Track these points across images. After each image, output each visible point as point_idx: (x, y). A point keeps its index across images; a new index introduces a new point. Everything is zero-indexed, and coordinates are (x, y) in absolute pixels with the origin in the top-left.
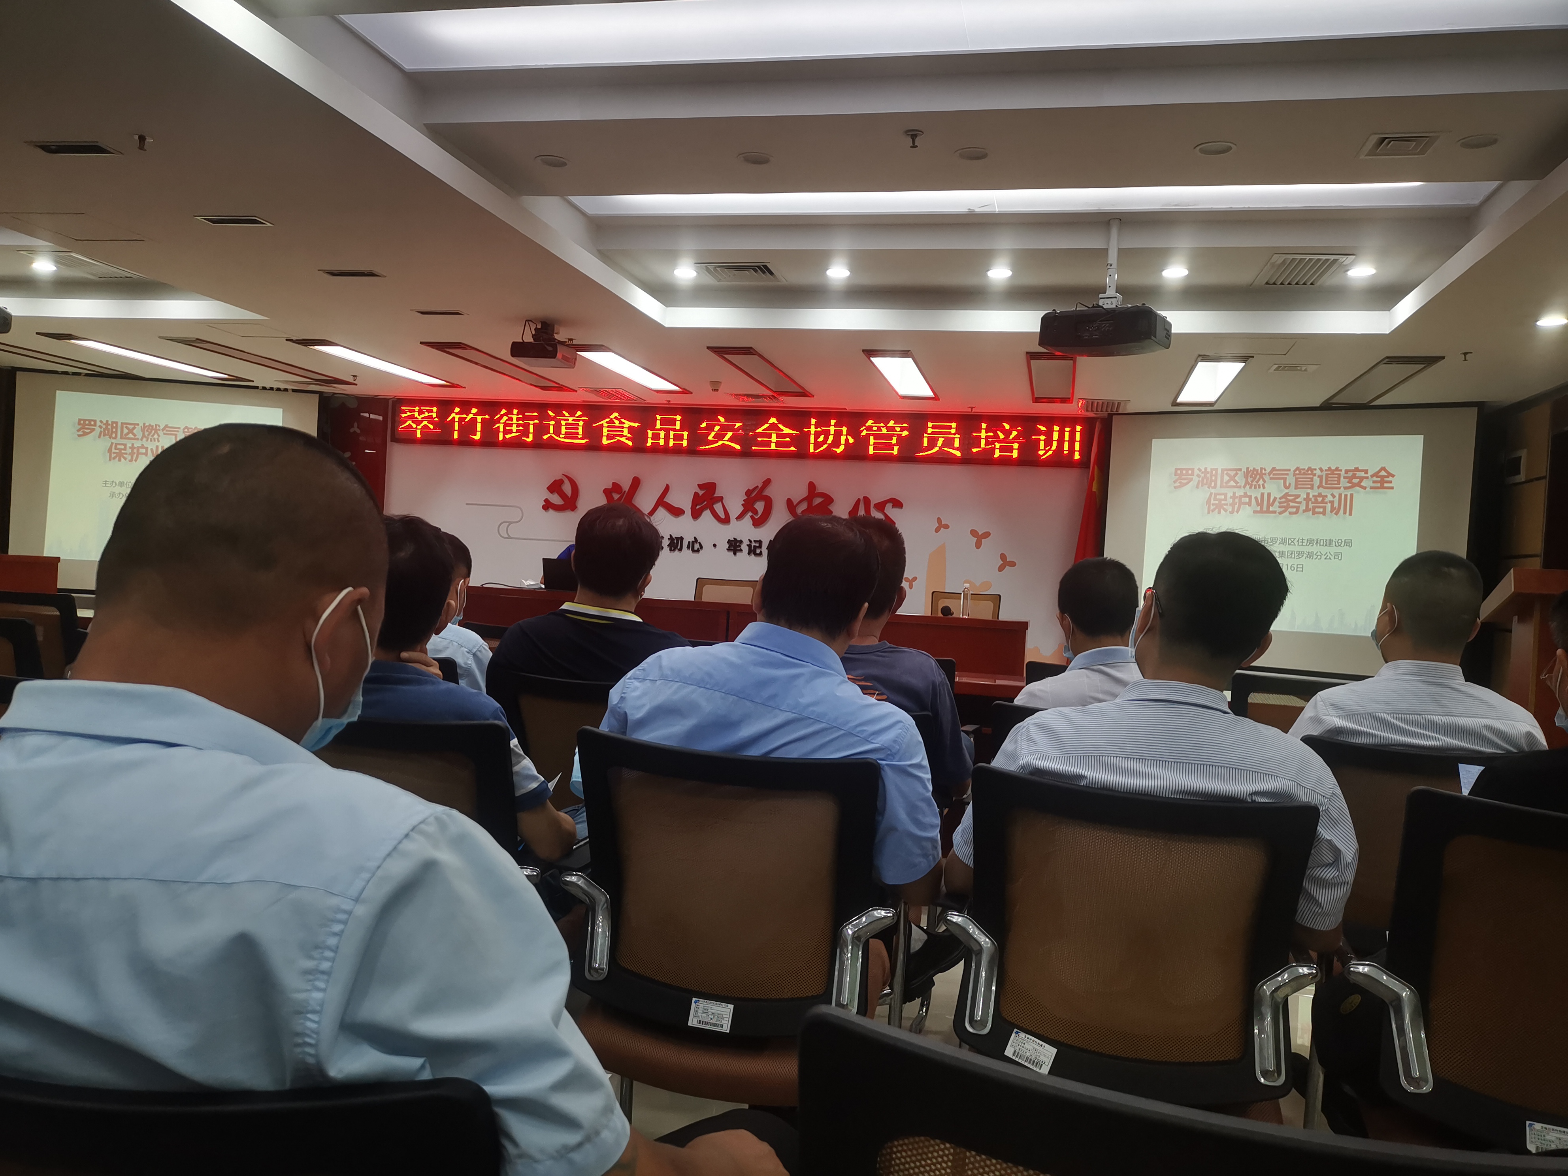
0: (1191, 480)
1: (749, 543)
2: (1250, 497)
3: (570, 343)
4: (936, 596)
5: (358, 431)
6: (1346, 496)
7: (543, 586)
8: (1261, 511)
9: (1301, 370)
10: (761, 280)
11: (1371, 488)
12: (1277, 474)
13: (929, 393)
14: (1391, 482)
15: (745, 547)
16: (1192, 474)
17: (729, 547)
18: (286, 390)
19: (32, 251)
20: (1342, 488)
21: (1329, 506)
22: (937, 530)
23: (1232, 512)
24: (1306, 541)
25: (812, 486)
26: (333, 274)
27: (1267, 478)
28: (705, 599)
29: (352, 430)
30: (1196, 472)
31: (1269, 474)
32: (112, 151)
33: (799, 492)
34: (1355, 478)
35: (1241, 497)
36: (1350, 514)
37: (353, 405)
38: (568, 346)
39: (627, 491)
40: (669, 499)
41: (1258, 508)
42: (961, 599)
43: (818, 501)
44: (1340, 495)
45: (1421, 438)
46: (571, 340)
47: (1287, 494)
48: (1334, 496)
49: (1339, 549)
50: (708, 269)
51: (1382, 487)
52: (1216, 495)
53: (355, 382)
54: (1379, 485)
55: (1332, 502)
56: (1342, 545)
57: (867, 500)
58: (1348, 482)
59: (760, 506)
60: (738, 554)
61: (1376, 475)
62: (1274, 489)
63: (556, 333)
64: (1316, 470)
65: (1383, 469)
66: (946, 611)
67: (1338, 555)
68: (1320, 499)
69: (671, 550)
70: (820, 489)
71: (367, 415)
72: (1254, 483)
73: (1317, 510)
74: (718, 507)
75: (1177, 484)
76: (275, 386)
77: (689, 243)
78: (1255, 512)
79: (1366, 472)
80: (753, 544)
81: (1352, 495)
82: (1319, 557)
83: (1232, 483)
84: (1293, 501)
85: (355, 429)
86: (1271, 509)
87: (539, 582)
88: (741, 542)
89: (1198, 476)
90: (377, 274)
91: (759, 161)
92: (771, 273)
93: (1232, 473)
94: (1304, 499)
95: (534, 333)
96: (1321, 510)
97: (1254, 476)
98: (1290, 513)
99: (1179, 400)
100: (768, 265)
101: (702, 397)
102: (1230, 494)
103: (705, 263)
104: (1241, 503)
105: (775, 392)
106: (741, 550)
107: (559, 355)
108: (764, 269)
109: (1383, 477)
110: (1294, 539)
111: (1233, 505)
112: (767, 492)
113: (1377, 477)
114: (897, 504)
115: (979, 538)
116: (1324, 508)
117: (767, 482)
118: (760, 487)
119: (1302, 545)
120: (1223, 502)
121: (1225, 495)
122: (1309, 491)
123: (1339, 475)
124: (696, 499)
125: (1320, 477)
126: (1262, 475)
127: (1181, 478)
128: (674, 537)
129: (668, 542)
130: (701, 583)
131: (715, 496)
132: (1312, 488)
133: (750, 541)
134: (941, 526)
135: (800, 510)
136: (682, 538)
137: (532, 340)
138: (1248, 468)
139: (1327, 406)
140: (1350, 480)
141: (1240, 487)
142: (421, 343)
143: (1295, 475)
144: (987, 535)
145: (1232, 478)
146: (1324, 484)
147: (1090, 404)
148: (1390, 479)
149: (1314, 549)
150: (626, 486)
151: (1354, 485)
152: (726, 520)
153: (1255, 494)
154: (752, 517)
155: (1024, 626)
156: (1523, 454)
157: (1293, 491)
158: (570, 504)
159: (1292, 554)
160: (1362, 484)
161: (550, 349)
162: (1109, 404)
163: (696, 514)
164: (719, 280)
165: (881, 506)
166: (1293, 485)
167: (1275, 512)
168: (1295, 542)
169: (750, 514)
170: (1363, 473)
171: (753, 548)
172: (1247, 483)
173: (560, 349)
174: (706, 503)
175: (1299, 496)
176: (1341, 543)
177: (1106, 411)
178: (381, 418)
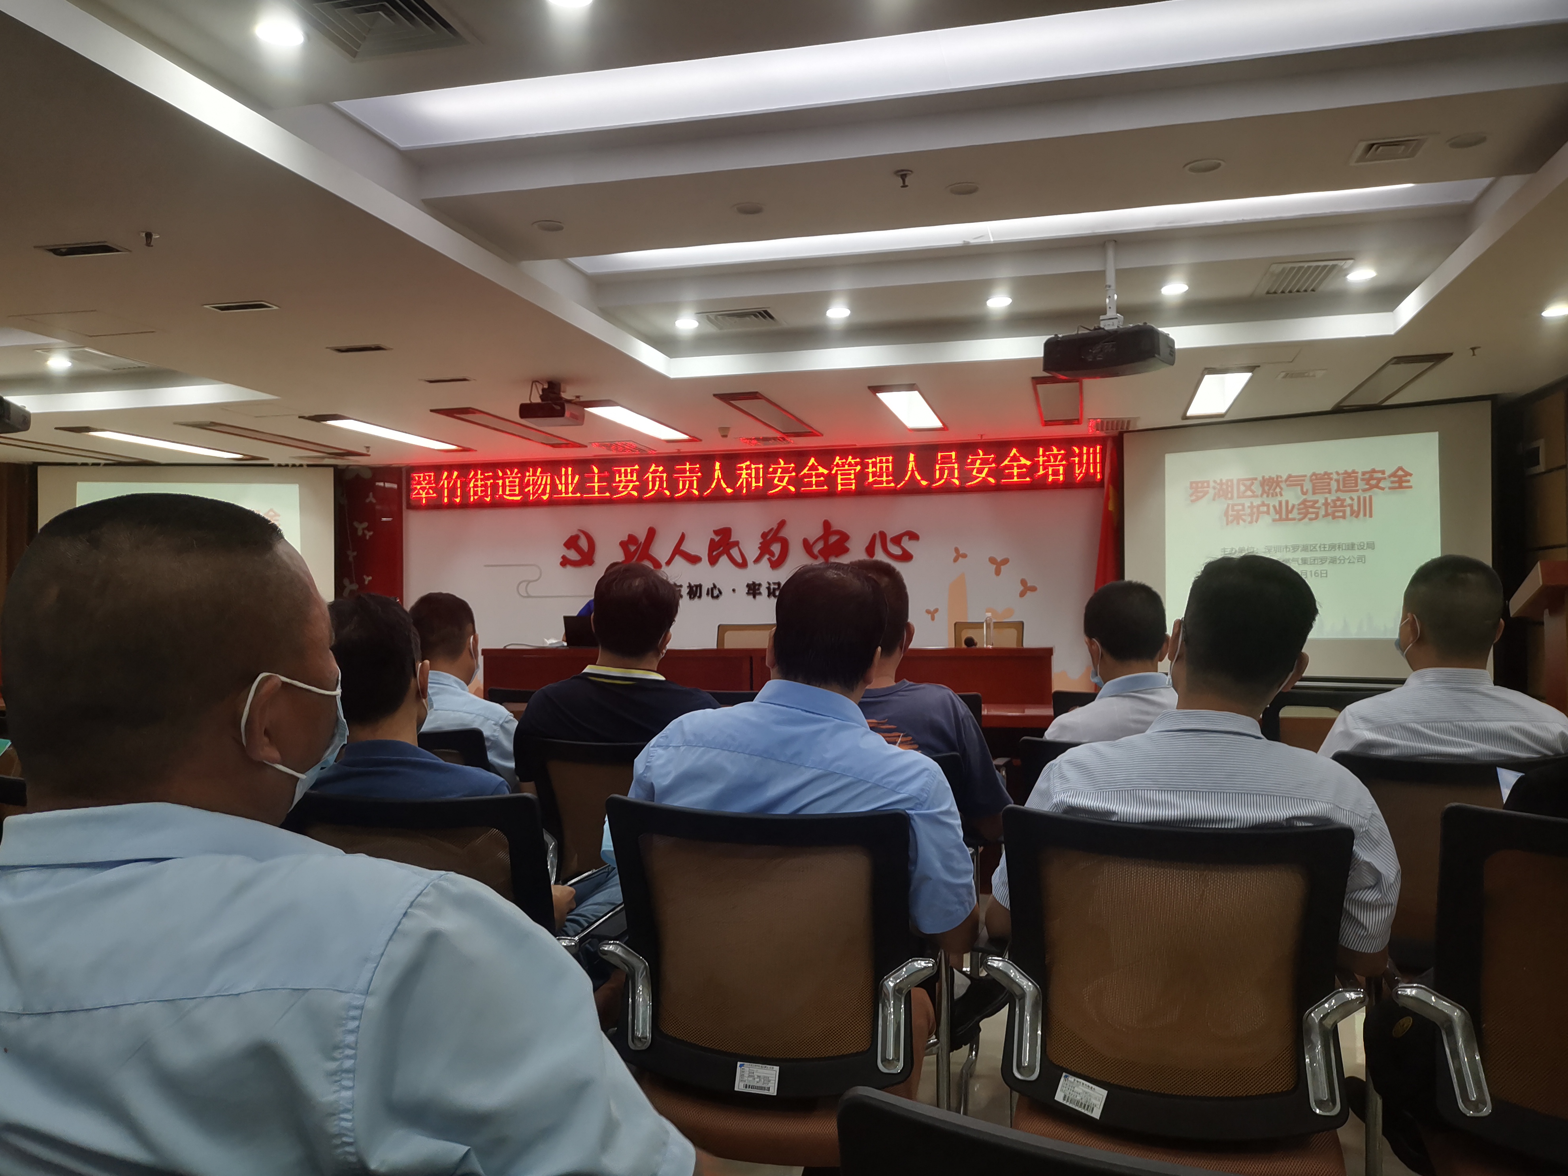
0: (1207, 493)
1: (768, 586)
2: (1268, 506)
3: (578, 400)
4: (959, 627)
5: (374, 501)
6: (1365, 499)
7: (565, 644)
8: (1281, 519)
9: (1308, 376)
10: (763, 325)
11: (1390, 488)
12: (1294, 481)
13: (939, 424)
14: (1408, 481)
15: (764, 590)
16: (1208, 487)
17: (748, 591)
18: (301, 466)
19: (48, 349)
20: (1360, 491)
21: (1348, 509)
22: (956, 560)
23: (1251, 522)
24: (1327, 546)
25: (827, 525)
26: (340, 350)
27: (1283, 485)
28: (729, 645)
29: (368, 501)
30: (1212, 484)
31: (1286, 481)
32: (120, 250)
33: (815, 532)
34: (1373, 480)
35: (1258, 506)
36: (1371, 516)
37: (368, 475)
38: (575, 403)
39: (643, 542)
40: (685, 547)
41: (1277, 517)
42: (983, 628)
43: (833, 539)
44: (1359, 498)
45: (1436, 435)
46: (578, 397)
47: (1305, 501)
48: (1352, 499)
49: (1361, 553)
50: (709, 319)
51: (1401, 487)
52: (1233, 505)
53: (368, 453)
54: (1397, 485)
55: (1351, 506)
56: (1365, 548)
57: (883, 535)
58: (1367, 484)
59: (776, 548)
60: (757, 597)
61: (1394, 475)
62: (1292, 496)
63: (563, 392)
64: (1332, 474)
65: (1400, 468)
66: (970, 642)
67: (1361, 559)
68: (1339, 503)
69: (690, 598)
70: (836, 526)
71: (382, 484)
72: (1271, 491)
73: (1337, 514)
74: (735, 552)
75: (1194, 498)
76: (290, 462)
77: (690, 295)
78: (1274, 520)
79: (1383, 472)
80: (772, 587)
81: (1370, 497)
82: (1342, 561)
83: (1249, 493)
84: (1312, 507)
85: (371, 499)
86: (1290, 516)
87: (561, 640)
88: (760, 585)
89: (1214, 488)
90: (382, 347)
91: (753, 210)
92: (771, 317)
93: (1248, 483)
94: (1324, 504)
95: (541, 393)
96: (1341, 514)
97: (1270, 485)
98: (1311, 519)
99: (1190, 413)
100: (769, 311)
101: (712, 443)
102: (1247, 504)
103: (706, 313)
104: (1259, 513)
105: (784, 433)
106: (760, 594)
107: (567, 414)
108: (766, 314)
109: (1400, 477)
110: (1317, 544)
111: (1251, 515)
112: (783, 533)
113: (1395, 477)
114: (913, 536)
115: (998, 565)
116: (1344, 512)
117: (782, 524)
118: (775, 528)
119: (1324, 550)
120: (1241, 513)
121: (1243, 505)
122: (1327, 495)
123: (1356, 478)
124: (713, 546)
125: (1338, 481)
126: (1278, 484)
127: (1197, 491)
128: (693, 585)
129: (688, 590)
130: (722, 629)
131: (731, 540)
132: (1330, 492)
133: (769, 584)
134: (959, 556)
135: (816, 550)
136: (700, 586)
137: (539, 401)
138: (1263, 477)
139: (1338, 410)
140: (1367, 481)
141: (1257, 496)
142: (432, 411)
143: (1311, 480)
144: (1005, 561)
145: (1249, 488)
146: (1341, 487)
147: (1102, 424)
148: (1408, 478)
149: (1337, 554)
150: (642, 537)
151: (1372, 487)
152: (743, 565)
153: (1273, 502)
154: (769, 559)
155: (1049, 652)
156: (1541, 444)
157: (1311, 497)
158: (587, 559)
159: (1314, 560)
160: (1381, 485)
161: (559, 408)
162: (1118, 422)
163: (713, 561)
164: (721, 328)
165: (897, 540)
166: (1310, 491)
167: (1294, 519)
168: (1317, 548)
169: (767, 556)
170: (1380, 474)
171: (772, 591)
172: (1264, 492)
173: (567, 406)
174: (722, 548)
175: (1317, 502)
176: (1364, 546)
177: (1117, 429)
178: (395, 486)
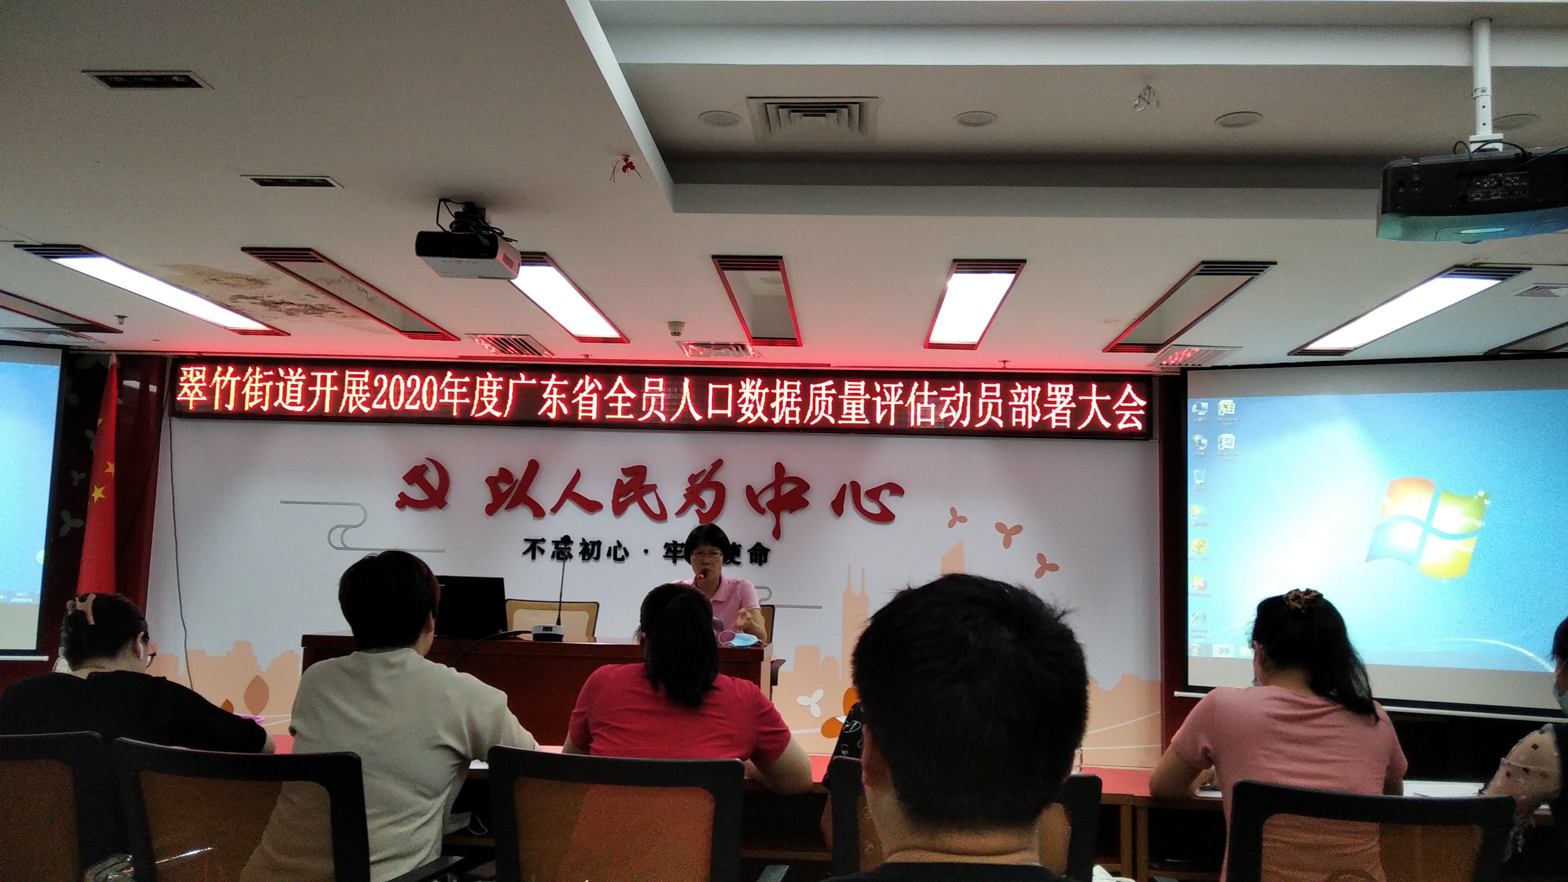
17: (666, 553)
22: (951, 524)
25: (779, 468)
33: (763, 477)
39: (520, 480)
40: (579, 489)
43: (787, 488)
53: (121, 328)
57: (855, 486)
59: (708, 497)
69: (584, 559)
70: (792, 470)
74: (650, 500)
112: (719, 477)
114: (896, 490)
115: (1008, 533)
117: (718, 464)
118: (708, 470)
124: (620, 489)
128: (588, 541)
129: (580, 549)
131: (646, 483)
134: (956, 518)
135: (764, 501)
139: (1492, 355)
144: (1018, 529)
150: (519, 472)
152: (661, 517)
154: (698, 511)
158: (437, 500)
163: (619, 509)
165: (874, 494)
169: (695, 507)
174: (632, 494)
